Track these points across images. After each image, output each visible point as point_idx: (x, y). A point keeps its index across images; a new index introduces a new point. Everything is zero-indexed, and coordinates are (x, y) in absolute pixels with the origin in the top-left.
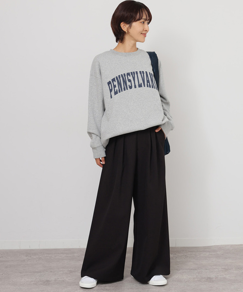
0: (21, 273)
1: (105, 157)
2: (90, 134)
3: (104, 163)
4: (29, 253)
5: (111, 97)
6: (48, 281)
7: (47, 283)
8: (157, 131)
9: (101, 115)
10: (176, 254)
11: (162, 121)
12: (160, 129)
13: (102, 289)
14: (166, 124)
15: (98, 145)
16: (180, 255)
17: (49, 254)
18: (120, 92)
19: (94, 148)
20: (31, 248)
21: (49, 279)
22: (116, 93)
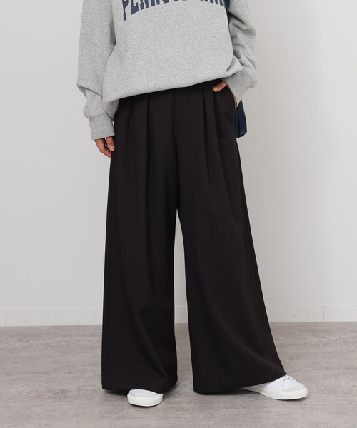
0: (8, 374)
1: (113, 137)
2: (83, 89)
3: (112, 148)
4: (25, 335)
5: (125, 18)
6: (63, 391)
7: (62, 395)
8: (216, 90)
9: (106, 53)
10: (323, 337)
11: (228, 70)
12: (224, 85)
13: (174, 408)
14: (238, 75)
15: (98, 112)
16: (333, 338)
17: (65, 336)
18: (142, 8)
19: (91, 119)
20: (28, 325)
21: (65, 388)
22: (134, 10)
